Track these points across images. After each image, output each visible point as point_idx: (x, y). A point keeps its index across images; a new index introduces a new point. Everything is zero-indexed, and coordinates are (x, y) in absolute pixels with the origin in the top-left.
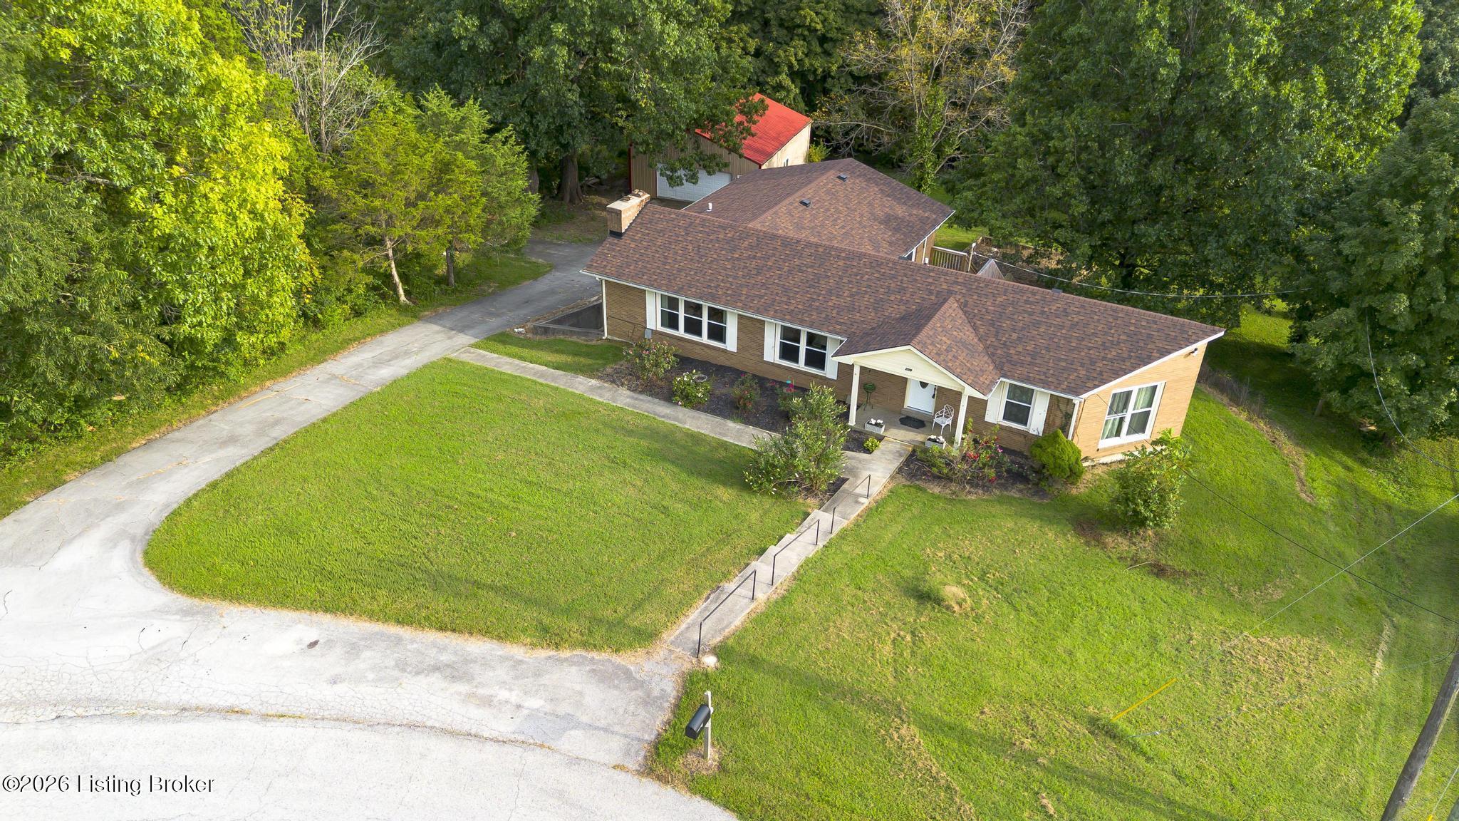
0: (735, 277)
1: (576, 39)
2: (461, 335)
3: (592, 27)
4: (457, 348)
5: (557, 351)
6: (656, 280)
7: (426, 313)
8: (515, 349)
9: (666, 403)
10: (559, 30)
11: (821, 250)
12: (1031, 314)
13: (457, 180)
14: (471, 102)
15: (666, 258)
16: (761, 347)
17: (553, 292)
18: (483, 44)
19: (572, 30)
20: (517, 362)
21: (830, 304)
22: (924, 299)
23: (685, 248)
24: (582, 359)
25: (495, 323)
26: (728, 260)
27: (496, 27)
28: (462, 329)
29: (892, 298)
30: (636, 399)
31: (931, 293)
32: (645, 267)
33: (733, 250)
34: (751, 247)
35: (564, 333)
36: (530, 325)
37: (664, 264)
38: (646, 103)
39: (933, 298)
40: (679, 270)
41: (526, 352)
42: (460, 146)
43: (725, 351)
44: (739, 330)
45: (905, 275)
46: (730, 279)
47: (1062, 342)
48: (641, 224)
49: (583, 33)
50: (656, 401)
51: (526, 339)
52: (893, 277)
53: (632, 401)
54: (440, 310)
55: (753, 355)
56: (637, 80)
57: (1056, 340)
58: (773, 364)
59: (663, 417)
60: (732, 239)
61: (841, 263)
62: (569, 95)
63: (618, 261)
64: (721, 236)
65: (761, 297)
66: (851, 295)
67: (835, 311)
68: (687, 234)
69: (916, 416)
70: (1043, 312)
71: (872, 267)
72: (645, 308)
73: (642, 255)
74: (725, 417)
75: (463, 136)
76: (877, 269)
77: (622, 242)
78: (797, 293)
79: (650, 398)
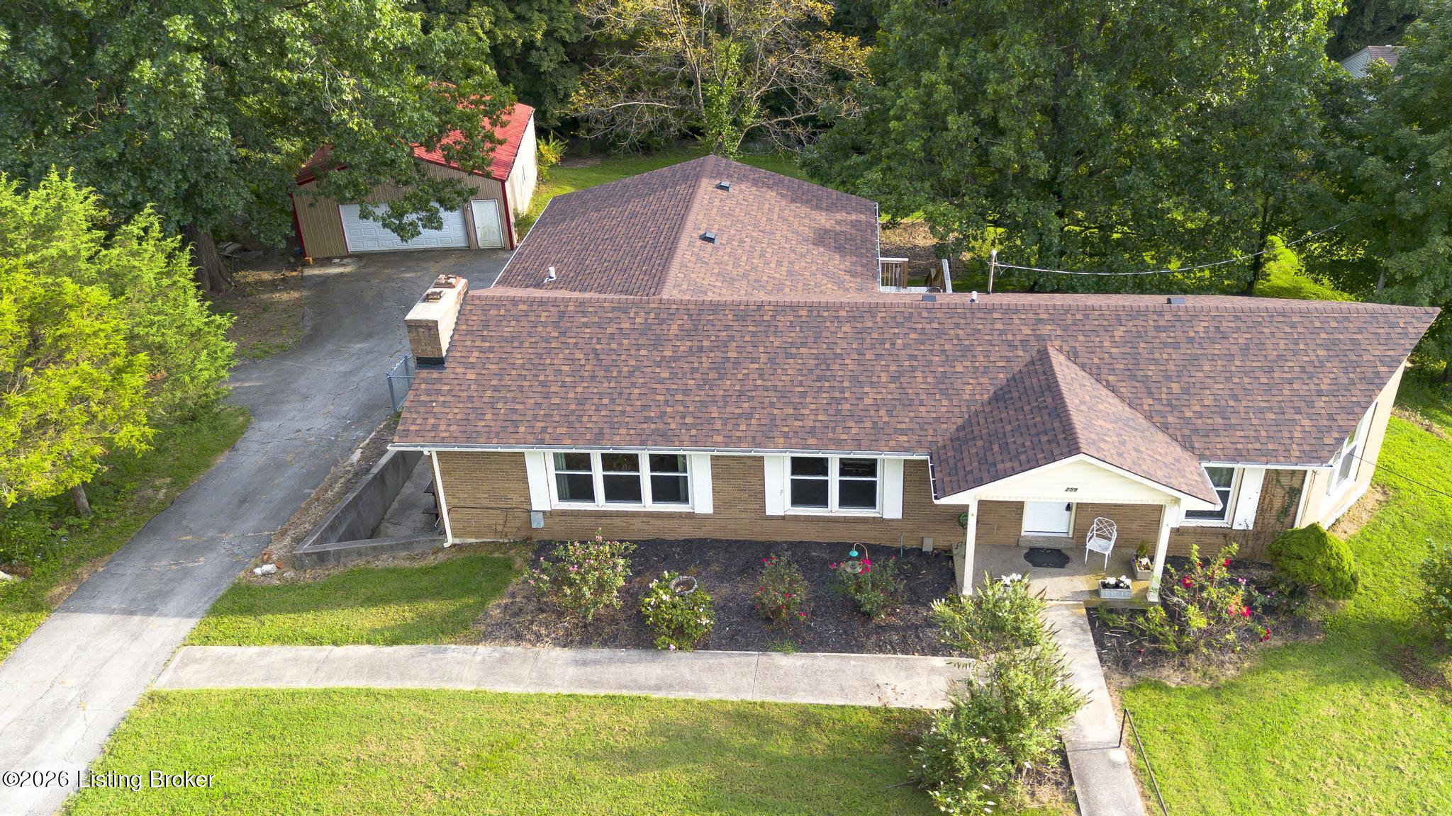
0: (686, 392)
1: (210, 38)
2: (154, 621)
3: (237, 16)
4: (162, 657)
5: (370, 601)
6: (544, 430)
7: (58, 590)
8: (283, 621)
9: (643, 654)
10: (180, 27)
11: (803, 313)
12: (1176, 346)
13: (80, 334)
14: (54, 177)
15: (544, 384)
16: (760, 496)
17: (278, 465)
18: (28, 70)
19: (200, 25)
20: (306, 651)
21: (868, 401)
22: (1009, 360)
23: (571, 360)
24: (431, 606)
25: (207, 566)
26: (659, 365)
27: (45, 38)
28: (150, 604)
29: (959, 368)
30: (584, 663)
31: (1012, 346)
32: (514, 411)
33: (657, 344)
34: (687, 334)
35: (360, 553)
36: (278, 549)
37: (547, 396)
38: (359, 125)
39: (1021, 353)
40: (581, 402)
41: (308, 621)
42: (58, 266)
43: (691, 516)
44: (715, 477)
45: (957, 325)
46: (679, 397)
47: (1246, 380)
48: (470, 332)
49: (224, 27)
50: (622, 653)
51: (291, 586)
52: (940, 333)
53: (582, 671)
54: (84, 572)
55: (745, 511)
56: (336, 91)
57: (1237, 380)
58: (783, 518)
59: (658, 688)
60: (647, 326)
61: (847, 328)
62: (213, 132)
63: (457, 412)
64: (626, 325)
65: (749, 417)
66: (894, 379)
67: (882, 412)
68: (563, 334)
69: (1045, 545)
70: (1191, 340)
71: (899, 325)
72: (525, 480)
73: (496, 389)
74: (763, 646)
75: (62, 245)
76: (908, 325)
77: (447, 374)
78: (803, 395)
79: (606, 652)
